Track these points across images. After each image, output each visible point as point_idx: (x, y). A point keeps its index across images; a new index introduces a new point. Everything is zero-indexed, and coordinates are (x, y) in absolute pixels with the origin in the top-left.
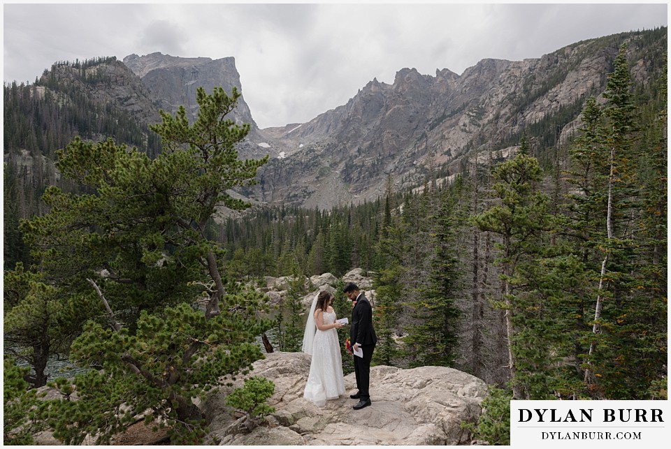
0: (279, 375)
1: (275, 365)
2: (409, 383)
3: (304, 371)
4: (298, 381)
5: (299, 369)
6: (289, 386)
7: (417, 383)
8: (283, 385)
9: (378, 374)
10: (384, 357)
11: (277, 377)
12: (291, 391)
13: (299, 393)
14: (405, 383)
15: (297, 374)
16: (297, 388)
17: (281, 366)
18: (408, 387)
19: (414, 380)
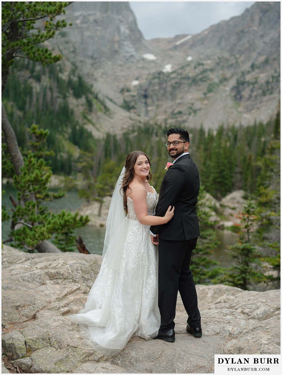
0: (48, 282)
1: (46, 267)
2: (247, 311)
3: (88, 280)
4: (72, 293)
5: (79, 275)
6: (53, 298)
7: (258, 312)
8: (46, 295)
9: (209, 295)
10: (239, 280)
11: (43, 284)
12: (53, 305)
13: (66, 309)
14: (240, 310)
15: (75, 281)
16: (65, 302)
17: (54, 268)
18: (242, 316)
19: (254, 307)
